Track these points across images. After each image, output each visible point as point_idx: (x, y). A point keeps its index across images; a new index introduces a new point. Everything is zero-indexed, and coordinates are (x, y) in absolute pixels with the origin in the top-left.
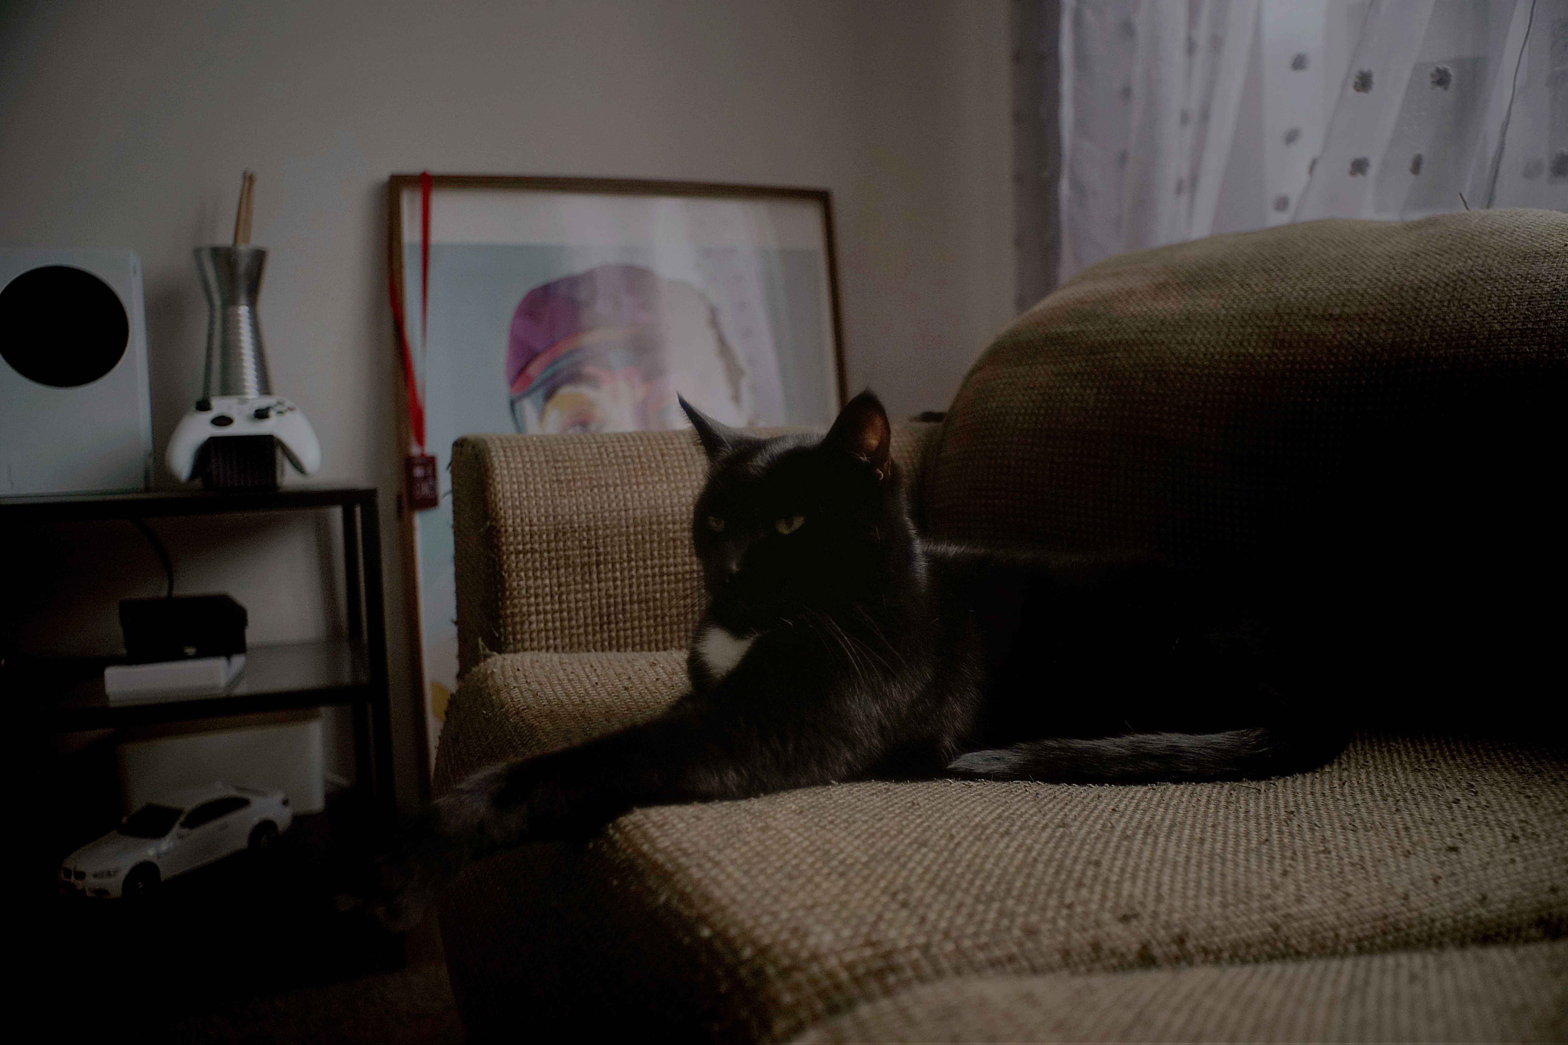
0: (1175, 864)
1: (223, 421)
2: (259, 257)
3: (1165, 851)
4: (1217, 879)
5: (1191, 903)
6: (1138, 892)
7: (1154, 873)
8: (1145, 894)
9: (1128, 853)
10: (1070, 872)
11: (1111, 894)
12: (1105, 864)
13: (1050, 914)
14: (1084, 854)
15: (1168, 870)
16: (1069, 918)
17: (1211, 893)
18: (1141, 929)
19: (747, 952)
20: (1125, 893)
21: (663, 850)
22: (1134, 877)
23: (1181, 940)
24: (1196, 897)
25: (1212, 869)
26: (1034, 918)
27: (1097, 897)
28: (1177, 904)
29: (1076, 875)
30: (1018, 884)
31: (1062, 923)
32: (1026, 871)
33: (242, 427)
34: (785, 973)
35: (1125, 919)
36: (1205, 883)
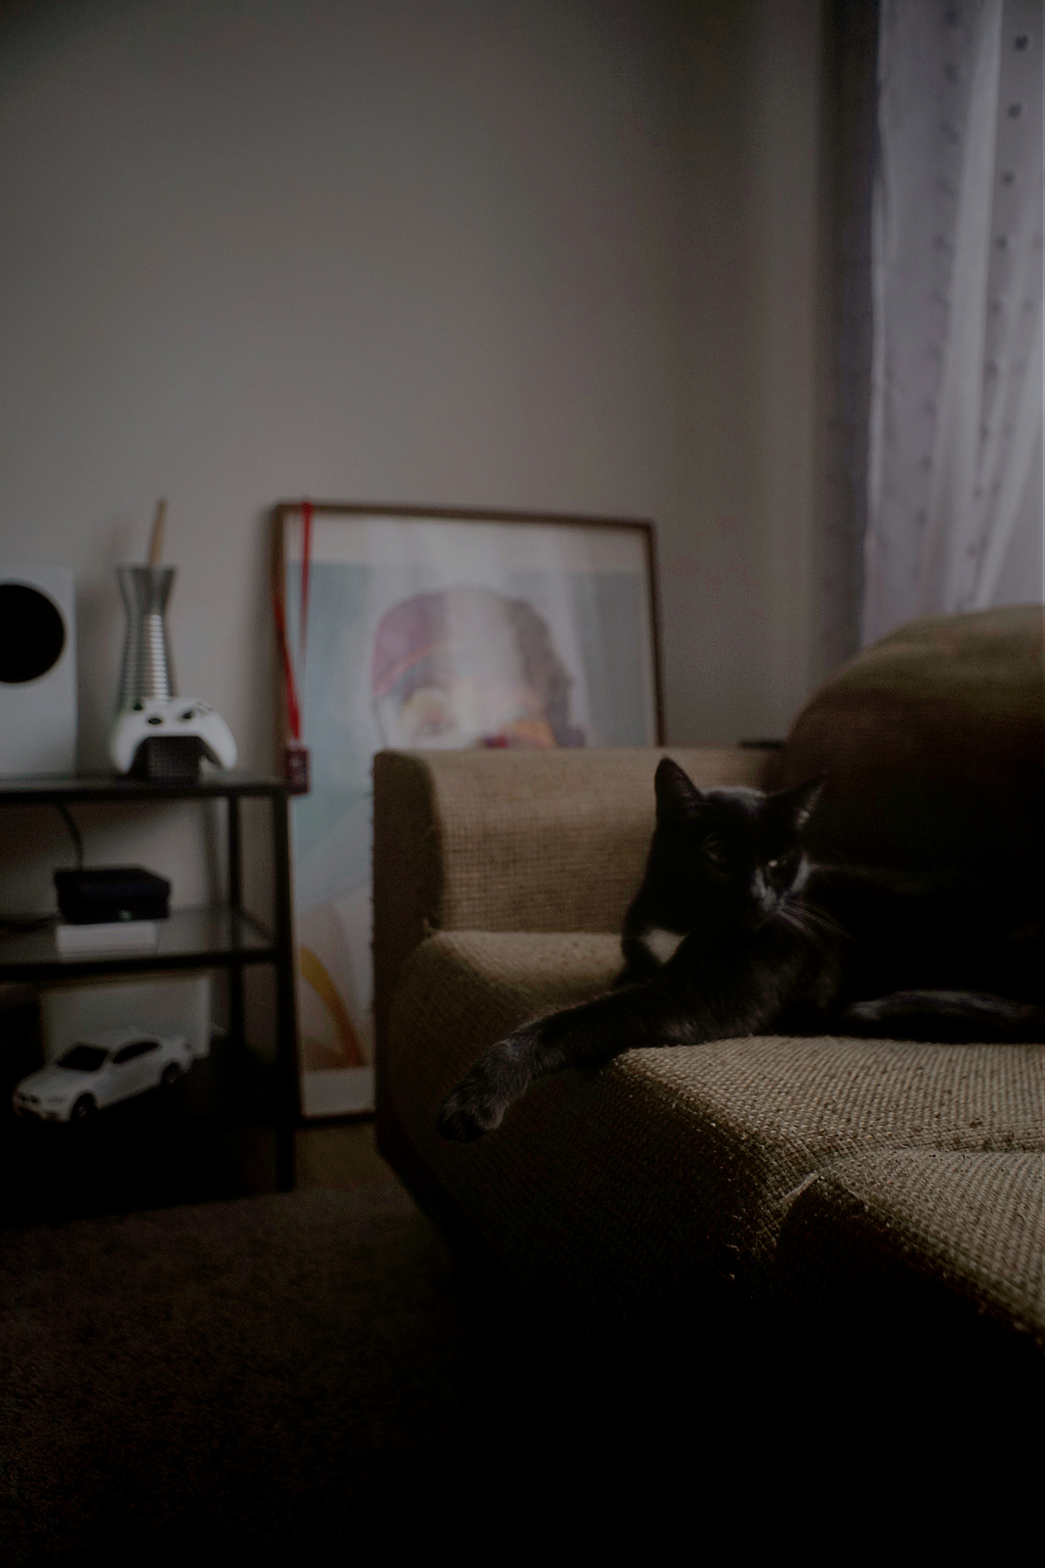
0: (1000, 1095)
1: (155, 721)
2: (169, 575)
3: (991, 1086)
4: (1028, 1105)
5: (1013, 1118)
6: (978, 1110)
7: (987, 1100)
8: (983, 1111)
9: (967, 1087)
10: (933, 1097)
11: (962, 1110)
12: (954, 1093)
13: (926, 1120)
14: (939, 1086)
15: (995, 1098)
16: (938, 1123)
17: (1025, 1113)
18: (984, 1132)
19: (744, 1136)
20: (971, 1110)
21: (664, 1075)
22: (975, 1101)
23: (1009, 1140)
24: (1016, 1114)
25: (1023, 1100)
26: (917, 1122)
27: (953, 1111)
28: (1005, 1118)
29: (938, 1098)
30: (902, 1102)
31: (934, 1126)
32: (905, 1095)
33: (171, 727)
34: (771, 1148)
35: (973, 1125)
36: (1020, 1107)
